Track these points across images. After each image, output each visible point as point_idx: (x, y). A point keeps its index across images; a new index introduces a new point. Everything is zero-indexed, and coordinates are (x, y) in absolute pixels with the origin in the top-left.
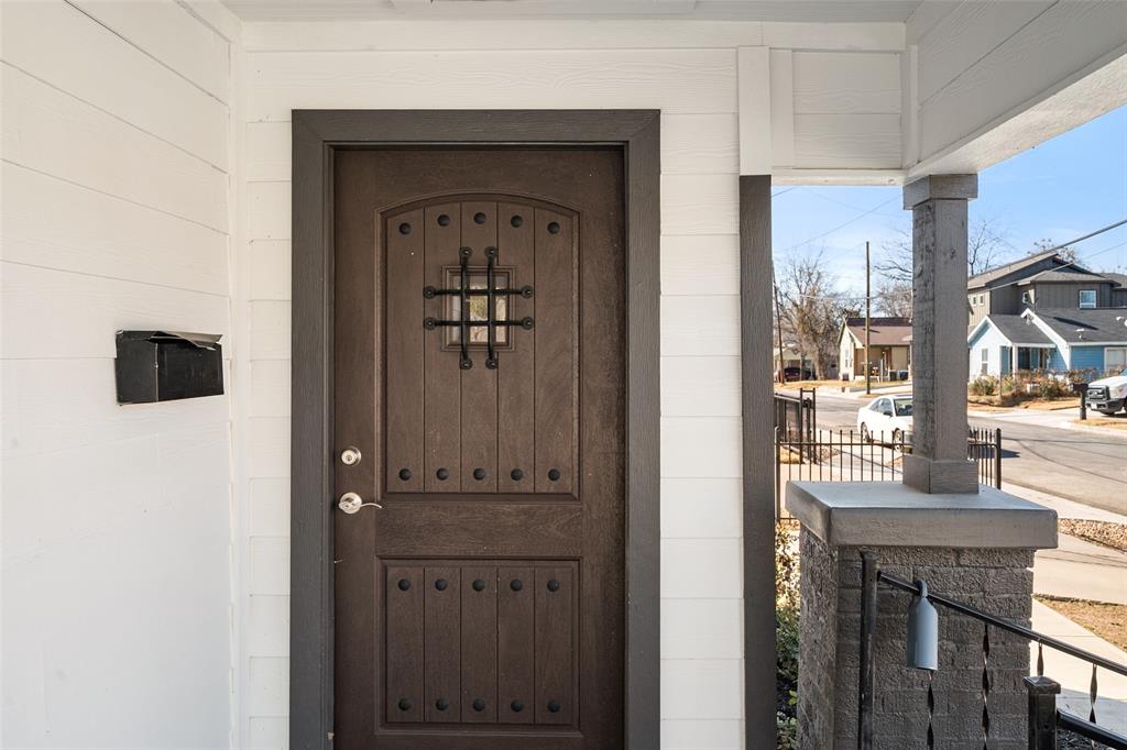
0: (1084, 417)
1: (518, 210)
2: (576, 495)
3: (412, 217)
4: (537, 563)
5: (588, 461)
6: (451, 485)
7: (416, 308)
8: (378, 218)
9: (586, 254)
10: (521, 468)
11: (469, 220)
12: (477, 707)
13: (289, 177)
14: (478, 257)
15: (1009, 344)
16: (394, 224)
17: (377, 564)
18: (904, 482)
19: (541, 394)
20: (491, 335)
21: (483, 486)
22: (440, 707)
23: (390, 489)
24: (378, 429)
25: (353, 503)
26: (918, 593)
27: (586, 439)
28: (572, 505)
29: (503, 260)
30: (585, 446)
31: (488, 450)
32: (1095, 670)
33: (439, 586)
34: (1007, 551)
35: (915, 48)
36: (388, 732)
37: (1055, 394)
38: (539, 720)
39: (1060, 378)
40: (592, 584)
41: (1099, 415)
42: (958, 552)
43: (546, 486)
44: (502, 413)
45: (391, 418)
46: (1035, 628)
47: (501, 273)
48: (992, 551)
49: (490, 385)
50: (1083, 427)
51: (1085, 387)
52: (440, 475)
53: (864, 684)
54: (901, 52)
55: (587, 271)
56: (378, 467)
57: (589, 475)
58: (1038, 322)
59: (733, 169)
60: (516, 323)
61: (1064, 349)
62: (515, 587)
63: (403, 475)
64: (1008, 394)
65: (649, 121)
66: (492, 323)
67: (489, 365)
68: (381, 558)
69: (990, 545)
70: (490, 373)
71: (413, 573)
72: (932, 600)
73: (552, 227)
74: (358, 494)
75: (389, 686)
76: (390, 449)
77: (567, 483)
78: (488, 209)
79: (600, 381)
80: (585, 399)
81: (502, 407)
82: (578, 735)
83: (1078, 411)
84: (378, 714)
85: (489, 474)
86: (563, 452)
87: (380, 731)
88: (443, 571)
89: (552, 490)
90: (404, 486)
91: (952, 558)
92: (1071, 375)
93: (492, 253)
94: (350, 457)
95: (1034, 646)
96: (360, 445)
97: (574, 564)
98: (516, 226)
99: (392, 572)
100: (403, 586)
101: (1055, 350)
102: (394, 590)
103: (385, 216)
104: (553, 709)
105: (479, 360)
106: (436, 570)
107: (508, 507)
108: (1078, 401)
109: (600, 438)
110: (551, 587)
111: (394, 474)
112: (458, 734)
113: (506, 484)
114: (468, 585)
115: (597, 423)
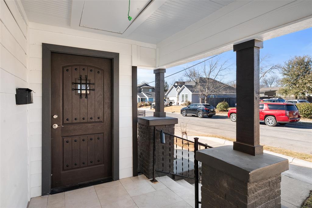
0: (151, 109)
1: (92, 69)
2: (103, 121)
3: (69, 68)
4: (95, 135)
5: (105, 115)
6: (78, 121)
7: (70, 86)
8: (61, 68)
9: (105, 77)
10: (92, 117)
11: (81, 70)
12: (83, 163)
13: (41, 57)
14: (83, 77)
15: (139, 97)
16: (65, 69)
17: (61, 138)
18: (154, 116)
19: (96, 103)
20: (86, 92)
21: (85, 121)
22: (75, 165)
23: (64, 123)
24: (61, 111)
25: (56, 126)
26: (162, 132)
27: (105, 111)
28: (102, 123)
29: (88, 78)
30: (105, 112)
31: (86, 114)
32: (183, 141)
33: (75, 141)
34: (172, 125)
35: (158, 49)
36: (64, 172)
37: (146, 105)
38: (96, 164)
39: (147, 103)
40: (106, 137)
41: (153, 108)
42: (165, 125)
43: (97, 120)
44: (88, 107)
45: (64, 109)
46: (175, 135)
47: (88, 80)
48: (170, 125)
49: (86, 101)
50: (151, 110)
51: (151, 104)
52: (76, 119)
53: (154, 147)
54: (155, 49)
55: (105, 81)
56: (61, 118)
57: (105, 117)
58: (144, 94)
59: (131, 65)
60: (91, 90)
61: (147, 98)
62: (91, 139)
63: (67, 120)
64: (139, 105)
65: (117, 55)
66: (86, 90)
67: (86, 98)
68: (62, 137)
69: (170, 124)
70: (86, 99)
71: (69, 139)
72: (164, 133)
73: (98, 72)
74: (57, 124)
75: (64, 162)
76: (64, 114)
77: (101, 119)
78: (86, 68)
79: (107, 101)
80: (105, 104)
81: (88, 106)
82: (103, 165)
83: (150, 108)
84: (61, 168)
85: (86, 118)
86: (100, 114)
87: (62, 172)
88: (76, 138)
89: (98, 121)
90: (67, 122)
91: (165, 126)
92: (149, 102)
93: (86, 77)
94: (55, 117)
95: (175, 138)
96: (57, 114)
97: (102, 134)
98: (91, 71)
99: (65, 140)
100: (67, 142)
101: (146, 98)
102: (65, 143)
103: (63, 68)
104: (98, 161)
105: (84, 97)
106: (75, 138)
107: (90, 125)
108: (150, 106)
109: (107, 111)
110: (98, 139)
111: (65, 120)
112: (80, 169)
113: (89, 120)
114: (81, 140)
115: (107, 108)
